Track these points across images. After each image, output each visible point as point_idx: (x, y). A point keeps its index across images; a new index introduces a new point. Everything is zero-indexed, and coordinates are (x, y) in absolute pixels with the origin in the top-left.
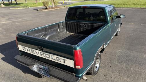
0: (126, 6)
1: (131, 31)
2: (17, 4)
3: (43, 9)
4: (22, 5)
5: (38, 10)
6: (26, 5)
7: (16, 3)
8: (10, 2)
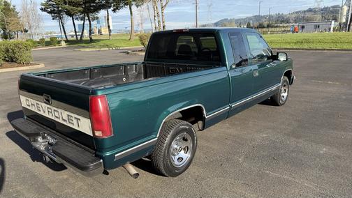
0: (339, 46)
1: (323, 99)
2: (91, 41)
3: (139, 51)
4: (101, 43)
5: (128, 53)
6: (108, 43)
7: (91, 38)
8: (79, 37)
